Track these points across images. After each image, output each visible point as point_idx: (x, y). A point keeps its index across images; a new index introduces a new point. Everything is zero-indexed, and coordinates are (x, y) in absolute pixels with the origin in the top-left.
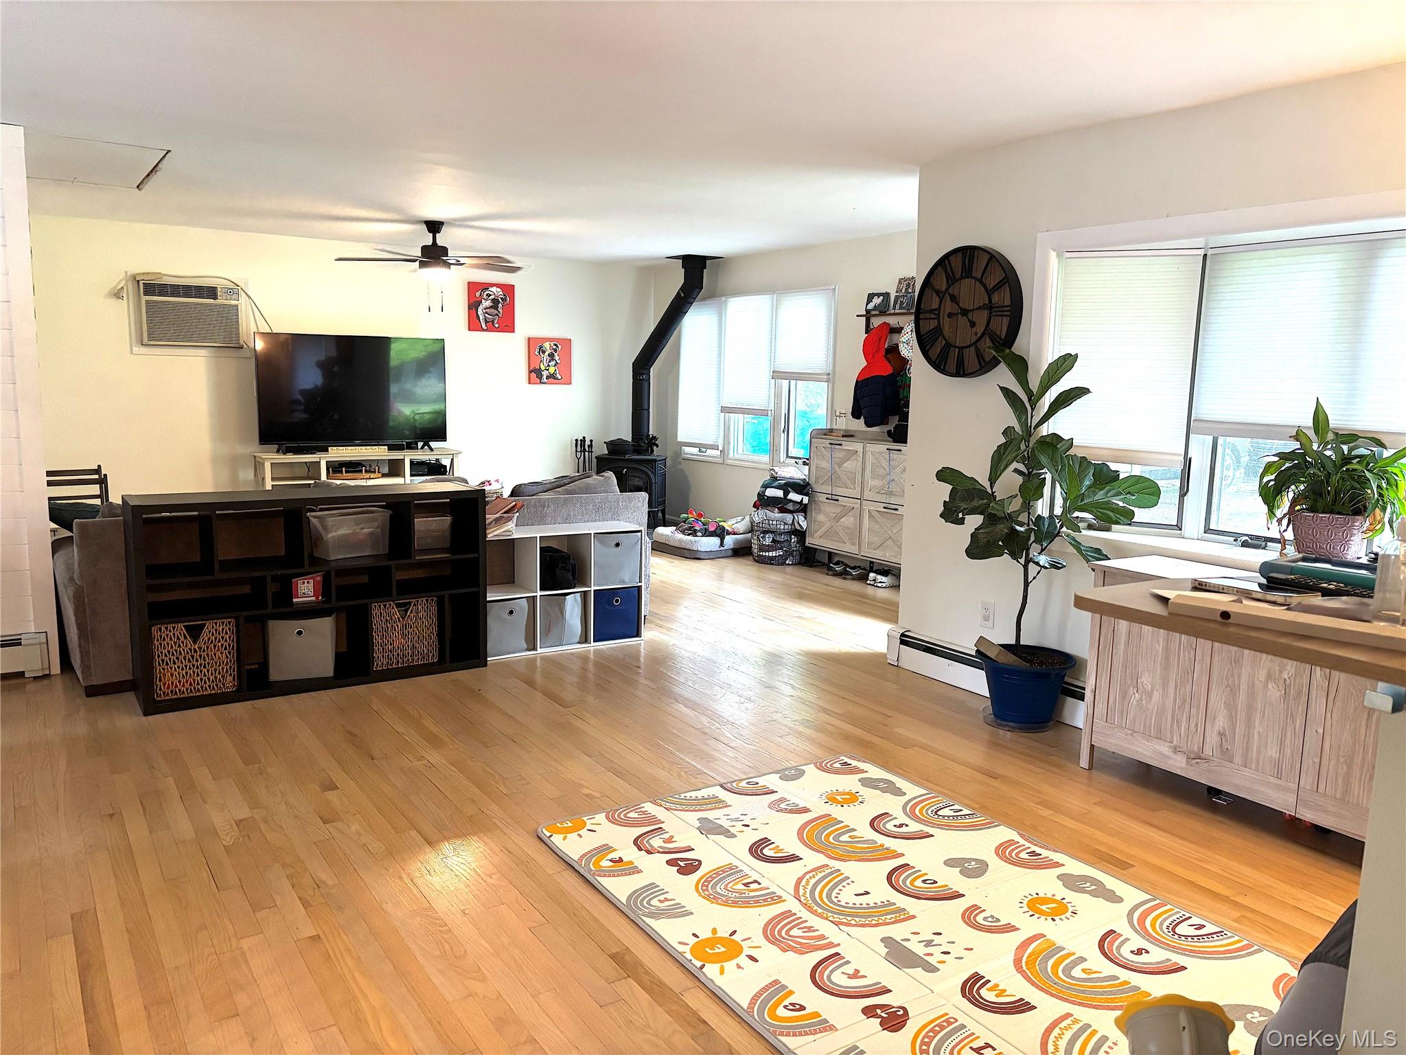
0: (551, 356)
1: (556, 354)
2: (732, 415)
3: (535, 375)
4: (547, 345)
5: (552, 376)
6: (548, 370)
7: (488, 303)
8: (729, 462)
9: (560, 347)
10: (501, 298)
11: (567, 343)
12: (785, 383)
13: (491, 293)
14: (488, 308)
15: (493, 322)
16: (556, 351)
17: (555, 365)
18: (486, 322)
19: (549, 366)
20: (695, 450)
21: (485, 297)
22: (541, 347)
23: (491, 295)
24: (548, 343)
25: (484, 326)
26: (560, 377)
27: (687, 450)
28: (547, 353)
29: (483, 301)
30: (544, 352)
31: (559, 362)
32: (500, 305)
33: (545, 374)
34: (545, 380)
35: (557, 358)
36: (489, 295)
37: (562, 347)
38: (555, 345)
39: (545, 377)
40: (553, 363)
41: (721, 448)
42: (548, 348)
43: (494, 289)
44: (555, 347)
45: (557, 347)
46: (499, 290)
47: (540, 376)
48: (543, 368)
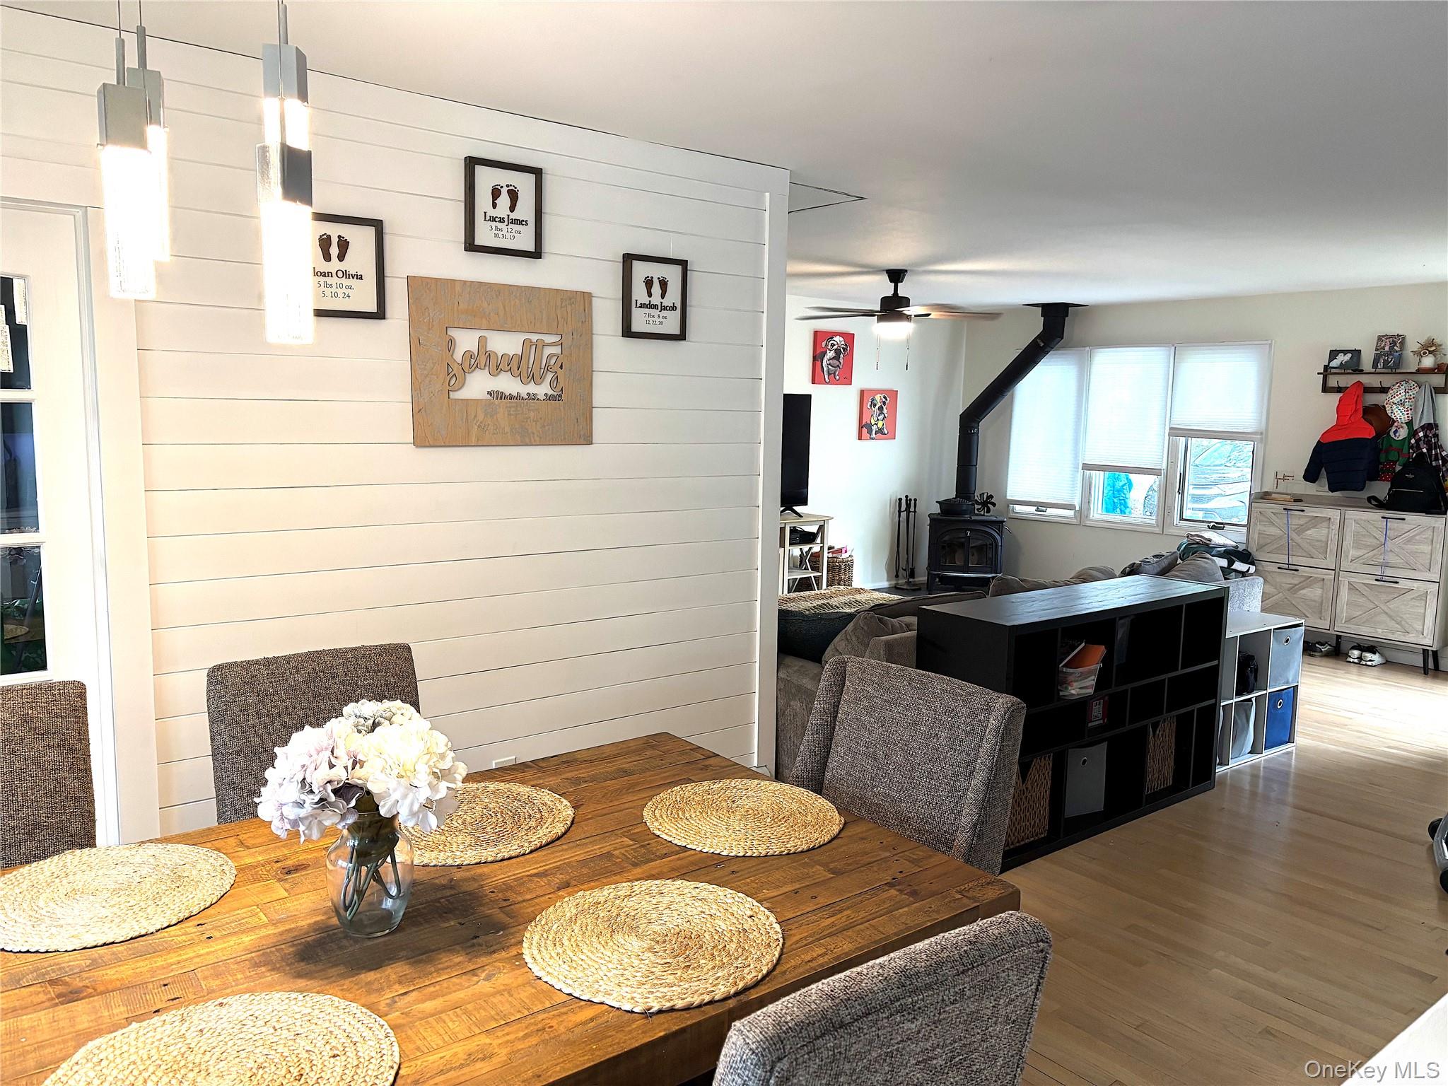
0: (881, 409)
1: (884, 408)
2: (1093, 473)
3: (865, 429)
4: (878, 398)
5: (880, 431)
6: (877, 424)
7: (830, 354)
8: (1088, 523)
9: (888, 399)
10: (843, 348)
11: (894, 394)
12: (1183, 440)
13: (835, 343)
14: (831, 359)
15: (834, 374)
16: (884, 403)
17: (884, 419)
18: (829, 374)
19: (878, 420)
20: (1032, 509)
21: (829, 347)
22: (873, 400)
23: (834, 345)
24: (879, 395)
25: (827, 379)
26: (886, 432)
27: (1018, 508)
28: (877, 407)
29: (828, 351)
30: (875, 406)
31: (886, 415)
32: (842, 356)
33: (874, 428)
34: (874, 436)
35: (885, 411)
36: (833, 345)
37: (891, 396)
38: (885, 397)
39: (874, 432)
40: (881, 417)
41: (1077, 509)
42: (878, 401)
43: (837, 339)
44: (884, 400)
45: (887, 400)
46: (842, 339)
47: (870, 432)
48: (873, 423)
